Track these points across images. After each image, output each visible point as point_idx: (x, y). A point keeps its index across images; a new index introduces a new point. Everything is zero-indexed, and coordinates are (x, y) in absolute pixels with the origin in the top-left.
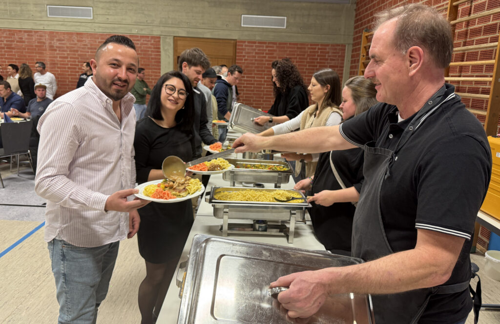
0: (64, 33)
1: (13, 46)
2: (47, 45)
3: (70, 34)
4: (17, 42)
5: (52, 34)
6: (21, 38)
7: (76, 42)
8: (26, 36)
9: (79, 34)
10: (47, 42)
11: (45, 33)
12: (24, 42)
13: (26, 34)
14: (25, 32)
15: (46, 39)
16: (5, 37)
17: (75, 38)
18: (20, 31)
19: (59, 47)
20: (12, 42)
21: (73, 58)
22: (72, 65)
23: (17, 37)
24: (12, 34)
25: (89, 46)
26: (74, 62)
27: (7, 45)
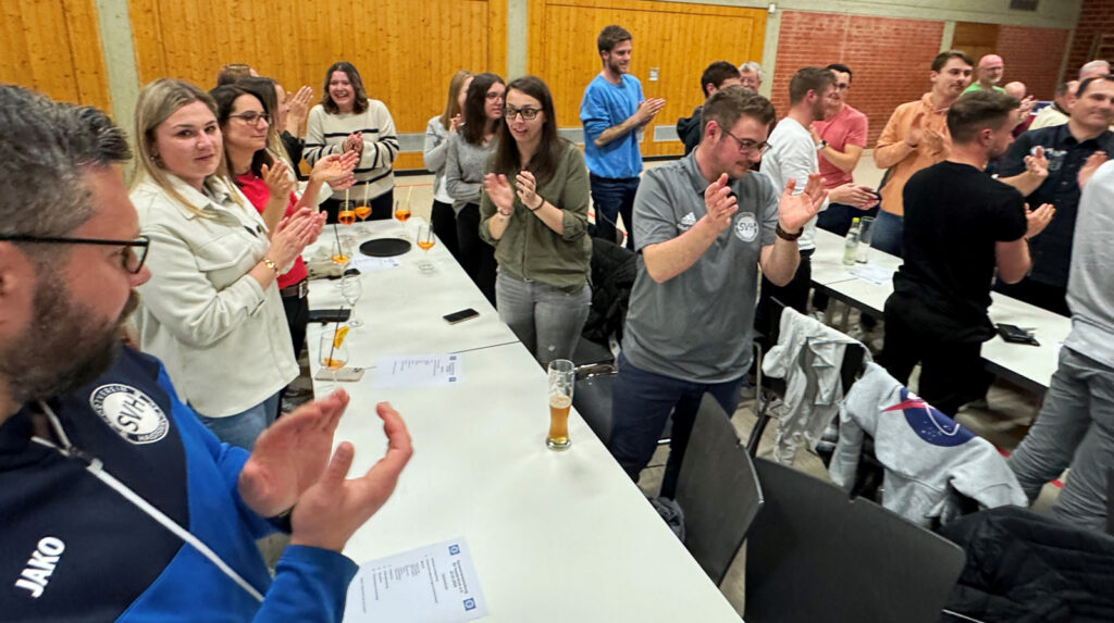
0: (864, 18)
1: (812, 36)
2: (845, 34)
3: (869, 19)
4: (818, 29)
5: (854, 18)
6: (821, 25)
7: (873, 29)
8: (825, 21)
9: (878, 19)
10: (846, 29)
11: (846, 17)
12: (822, 30)
13: (827, 19)
14: (828, 16)
15: (846, 26)
16: (805, 23)
17: (873, 23)
18: (822, 15)
19: (856, 37)
20: (811, 29)
21: (866, 50)
22: (864, 59)
23: (817, 23)
24: (813, 20)
25: (884, 35)
26: (866, 55)
27: (805, 34)
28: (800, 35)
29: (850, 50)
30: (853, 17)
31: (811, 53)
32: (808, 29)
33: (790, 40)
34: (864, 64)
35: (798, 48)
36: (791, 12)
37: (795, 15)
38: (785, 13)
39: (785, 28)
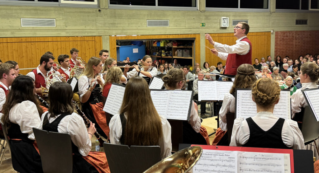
1: (284, 39)
4: (286, 37)
8: (288, 34)
10: (295, 36)
14: (289, 32)
16: (282, 35)
18: (287, 32)
19: (298, 38)
20: (284, 37)
21: (301, 42)
22: (301, 45)
23: (286, 34)
24: (284, 34)
25: (306, 37)
26: (301, 44)
27: (282, 39)
28: (281, 39)
29: (296, 43)
30: (296, 31)
31: (285, 45)
32: (283, 37)
33: (278, 41)
34: (301, 47)
35: (281, 43)
36: (278, 32)
37: (279, 33)
38: (276, 32)
39: (276, 37)
